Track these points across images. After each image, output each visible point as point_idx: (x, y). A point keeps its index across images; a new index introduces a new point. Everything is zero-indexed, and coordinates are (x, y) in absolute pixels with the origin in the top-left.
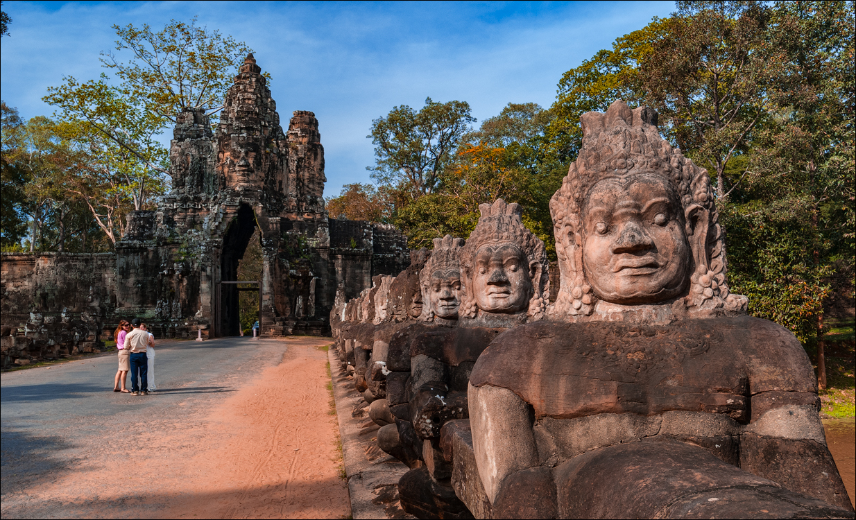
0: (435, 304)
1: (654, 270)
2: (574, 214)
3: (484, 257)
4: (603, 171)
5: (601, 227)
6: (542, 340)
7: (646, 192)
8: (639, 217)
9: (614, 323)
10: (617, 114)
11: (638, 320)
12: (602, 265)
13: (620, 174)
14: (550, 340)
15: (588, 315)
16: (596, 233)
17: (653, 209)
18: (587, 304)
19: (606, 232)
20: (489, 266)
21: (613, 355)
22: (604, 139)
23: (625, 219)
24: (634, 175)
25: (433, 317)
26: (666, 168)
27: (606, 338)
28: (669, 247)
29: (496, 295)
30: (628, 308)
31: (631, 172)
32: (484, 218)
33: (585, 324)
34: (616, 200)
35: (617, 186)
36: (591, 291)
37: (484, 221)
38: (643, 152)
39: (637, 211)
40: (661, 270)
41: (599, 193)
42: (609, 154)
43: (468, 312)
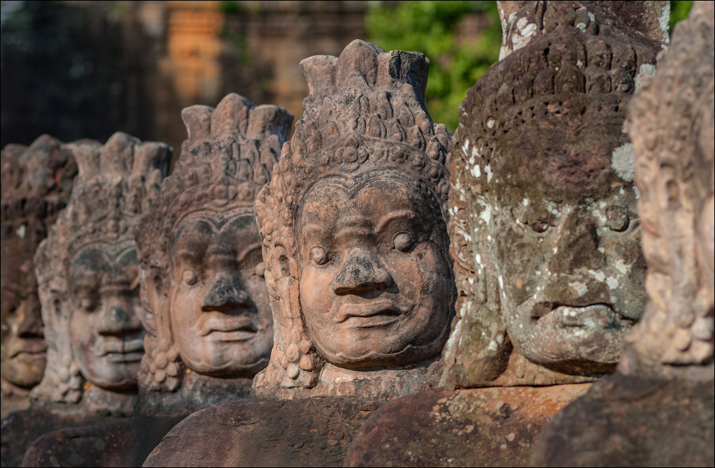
0: (84, 348)
1: (392, 319)
2: (287, 228)
3: (192, 245)
4: (324, 165)
5: (318, 254)
6: (240, 429)
7: (379, 203)
8: (371, 240)
9: (341, 399)
10: (353, 65)
11: (374, 393)
12: (321, 311)
13: (347, 171)
14: (251, 428)
15: (310, 388)
16: (313, 262)
17: (391, 228)
18: (307, 371)
19: (326, 260)
20: (206, 267)
21: (336, 445)
22: (329, 109)
23: (350, 243)
24: (368, 173)
25: (81, 389)
26: (416, 161)
27: (329, 421)
28: (415, 284)
29: (224, 336)
30: (361, 376)
31: (364, 168)
32: (196, 145)
33: (304, 401)
34: (338, 213)
35: (340, 192)
36: (313, 349)
37: (194, 152)
38: (383, 134)
39: (367, 231)
40: (403, 319)
41: (315, 204)
42: (334, 136)
43: (160, 376)
